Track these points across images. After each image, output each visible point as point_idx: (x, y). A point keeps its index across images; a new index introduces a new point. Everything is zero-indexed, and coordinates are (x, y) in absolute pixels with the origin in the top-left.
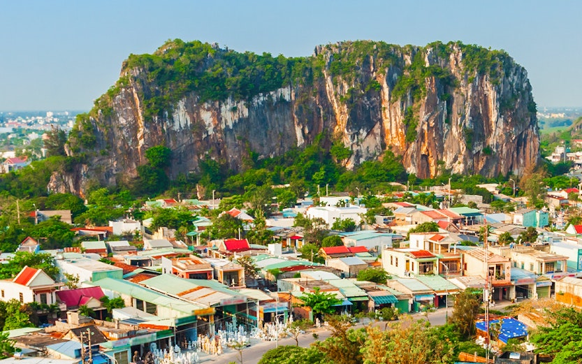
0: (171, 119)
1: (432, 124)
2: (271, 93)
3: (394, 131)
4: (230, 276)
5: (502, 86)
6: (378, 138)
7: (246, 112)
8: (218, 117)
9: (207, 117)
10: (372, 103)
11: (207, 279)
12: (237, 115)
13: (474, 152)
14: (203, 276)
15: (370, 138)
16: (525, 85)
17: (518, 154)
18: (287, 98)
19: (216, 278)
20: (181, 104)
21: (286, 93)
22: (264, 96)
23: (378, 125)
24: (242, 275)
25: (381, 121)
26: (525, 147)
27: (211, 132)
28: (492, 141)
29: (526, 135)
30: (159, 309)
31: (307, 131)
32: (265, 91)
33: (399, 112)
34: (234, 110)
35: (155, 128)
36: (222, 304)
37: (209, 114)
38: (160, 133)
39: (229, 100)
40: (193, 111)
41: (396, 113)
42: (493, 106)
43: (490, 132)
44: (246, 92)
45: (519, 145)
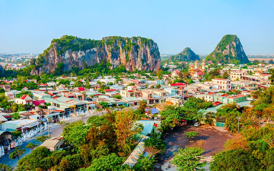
0: (64, 55)
1: (133, 58)
2: (91, 49)
3: (123, 59)
4: (80, 97)
5: (151, 48)
6: (119, 61)
7: (84, 54)
8: (77, 55)
9: (74, 55)
10: (117, 52)
11: (73, 98)
12: (82, 55)
13: (144, 65)
14: (73, 97)
15: (117, 61)
16: (157, 48)
17: (155, 65)
18: (95, 51)
19: (76, 98)
20: (67, 52)
21: (95, 49)
22: (89, 50)
23: (119, 58)
24: (83, 97)
25: (120, 57)
26: (157, 63)
27: (75, 59)
28: (148, 62)
29: (157, 61)
30: (60, 106)
31: (100, 59)
32: (89, 49)
33: (124, 54)
34: (81, 53)
35: (60, 58)
36: (77, 105)
37: (74, 54)
38: (61, 59)
39: (80, 51)
40: (70, 54)
41: (123, 55)
42: (149, 53)
43: (148, 60)
44: (84, 49)
45: (155, 63)
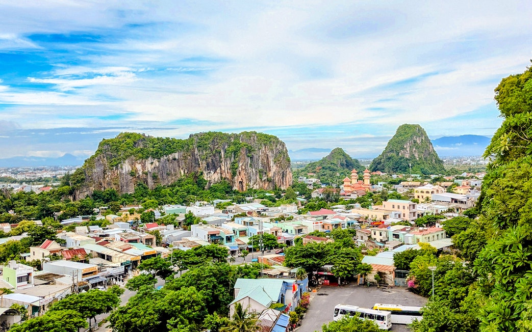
0: (121, 168)
1: (243, 168)
2: (170, 155)
3: (226, 171)
4: (149, 241)
5: (274, 150)
6: (219, 175)
7: (157, 164)
8: (144, 167)
9: (139, 167)
10: (216, 159)
11: (137, 242)
12: (153, 165)
13: (263, 180)
14: (135, 241)
15: (216, 174)
16: (284, 150)
17: (283, 180)
18: (177, 158)
19: (141, 242)
20: (127, 161)
21: (176, 155)
22: (166, 156)
23: (219, 169)
24: (154, 240)
25: (220, 166)
26: (286, 177)
27: (141, 173)
28: (271, 174)
29: (286, 172)
30: (113, 259)
31: (186, 172)
32: (166, 155)
33: (228, 163)
34: (152, 163)
35: (114, 172)
36: (145, 255)
37: (140, 165)
38: (116, 175)
39: (149, 159)
40: (132, 164)
41: (227, 163)
42: (271, 160)
43: (270, 170)
44: (156, 155)
45: (283, 176)
